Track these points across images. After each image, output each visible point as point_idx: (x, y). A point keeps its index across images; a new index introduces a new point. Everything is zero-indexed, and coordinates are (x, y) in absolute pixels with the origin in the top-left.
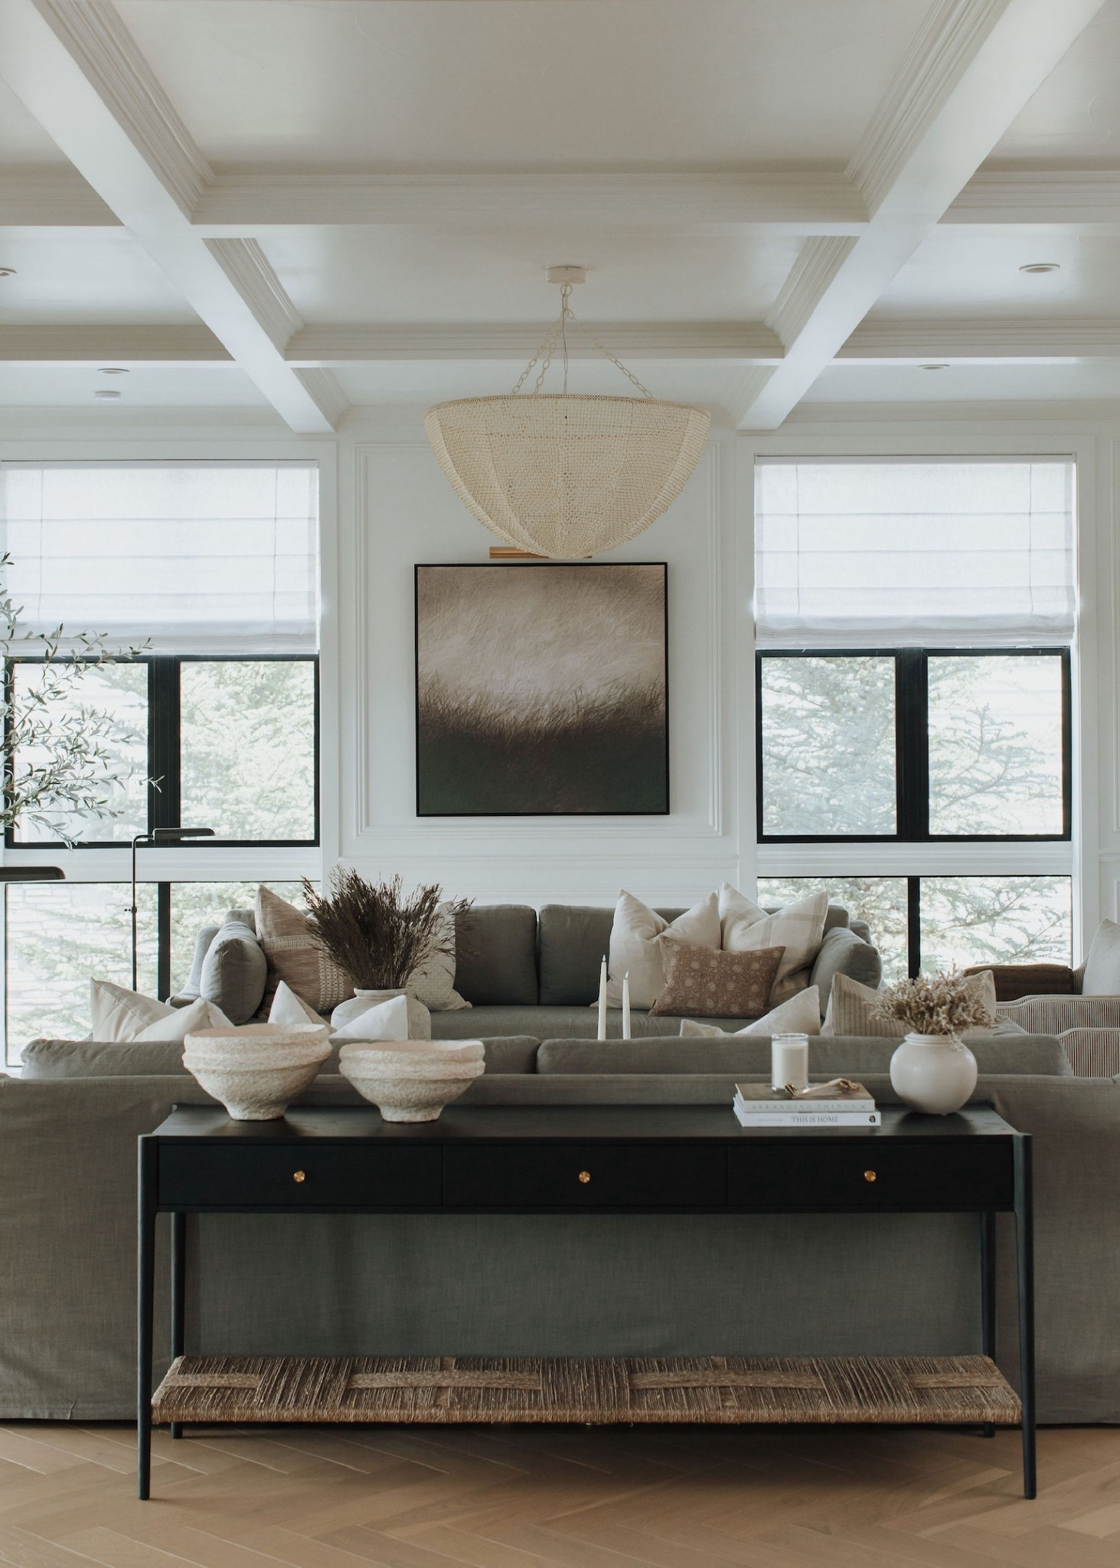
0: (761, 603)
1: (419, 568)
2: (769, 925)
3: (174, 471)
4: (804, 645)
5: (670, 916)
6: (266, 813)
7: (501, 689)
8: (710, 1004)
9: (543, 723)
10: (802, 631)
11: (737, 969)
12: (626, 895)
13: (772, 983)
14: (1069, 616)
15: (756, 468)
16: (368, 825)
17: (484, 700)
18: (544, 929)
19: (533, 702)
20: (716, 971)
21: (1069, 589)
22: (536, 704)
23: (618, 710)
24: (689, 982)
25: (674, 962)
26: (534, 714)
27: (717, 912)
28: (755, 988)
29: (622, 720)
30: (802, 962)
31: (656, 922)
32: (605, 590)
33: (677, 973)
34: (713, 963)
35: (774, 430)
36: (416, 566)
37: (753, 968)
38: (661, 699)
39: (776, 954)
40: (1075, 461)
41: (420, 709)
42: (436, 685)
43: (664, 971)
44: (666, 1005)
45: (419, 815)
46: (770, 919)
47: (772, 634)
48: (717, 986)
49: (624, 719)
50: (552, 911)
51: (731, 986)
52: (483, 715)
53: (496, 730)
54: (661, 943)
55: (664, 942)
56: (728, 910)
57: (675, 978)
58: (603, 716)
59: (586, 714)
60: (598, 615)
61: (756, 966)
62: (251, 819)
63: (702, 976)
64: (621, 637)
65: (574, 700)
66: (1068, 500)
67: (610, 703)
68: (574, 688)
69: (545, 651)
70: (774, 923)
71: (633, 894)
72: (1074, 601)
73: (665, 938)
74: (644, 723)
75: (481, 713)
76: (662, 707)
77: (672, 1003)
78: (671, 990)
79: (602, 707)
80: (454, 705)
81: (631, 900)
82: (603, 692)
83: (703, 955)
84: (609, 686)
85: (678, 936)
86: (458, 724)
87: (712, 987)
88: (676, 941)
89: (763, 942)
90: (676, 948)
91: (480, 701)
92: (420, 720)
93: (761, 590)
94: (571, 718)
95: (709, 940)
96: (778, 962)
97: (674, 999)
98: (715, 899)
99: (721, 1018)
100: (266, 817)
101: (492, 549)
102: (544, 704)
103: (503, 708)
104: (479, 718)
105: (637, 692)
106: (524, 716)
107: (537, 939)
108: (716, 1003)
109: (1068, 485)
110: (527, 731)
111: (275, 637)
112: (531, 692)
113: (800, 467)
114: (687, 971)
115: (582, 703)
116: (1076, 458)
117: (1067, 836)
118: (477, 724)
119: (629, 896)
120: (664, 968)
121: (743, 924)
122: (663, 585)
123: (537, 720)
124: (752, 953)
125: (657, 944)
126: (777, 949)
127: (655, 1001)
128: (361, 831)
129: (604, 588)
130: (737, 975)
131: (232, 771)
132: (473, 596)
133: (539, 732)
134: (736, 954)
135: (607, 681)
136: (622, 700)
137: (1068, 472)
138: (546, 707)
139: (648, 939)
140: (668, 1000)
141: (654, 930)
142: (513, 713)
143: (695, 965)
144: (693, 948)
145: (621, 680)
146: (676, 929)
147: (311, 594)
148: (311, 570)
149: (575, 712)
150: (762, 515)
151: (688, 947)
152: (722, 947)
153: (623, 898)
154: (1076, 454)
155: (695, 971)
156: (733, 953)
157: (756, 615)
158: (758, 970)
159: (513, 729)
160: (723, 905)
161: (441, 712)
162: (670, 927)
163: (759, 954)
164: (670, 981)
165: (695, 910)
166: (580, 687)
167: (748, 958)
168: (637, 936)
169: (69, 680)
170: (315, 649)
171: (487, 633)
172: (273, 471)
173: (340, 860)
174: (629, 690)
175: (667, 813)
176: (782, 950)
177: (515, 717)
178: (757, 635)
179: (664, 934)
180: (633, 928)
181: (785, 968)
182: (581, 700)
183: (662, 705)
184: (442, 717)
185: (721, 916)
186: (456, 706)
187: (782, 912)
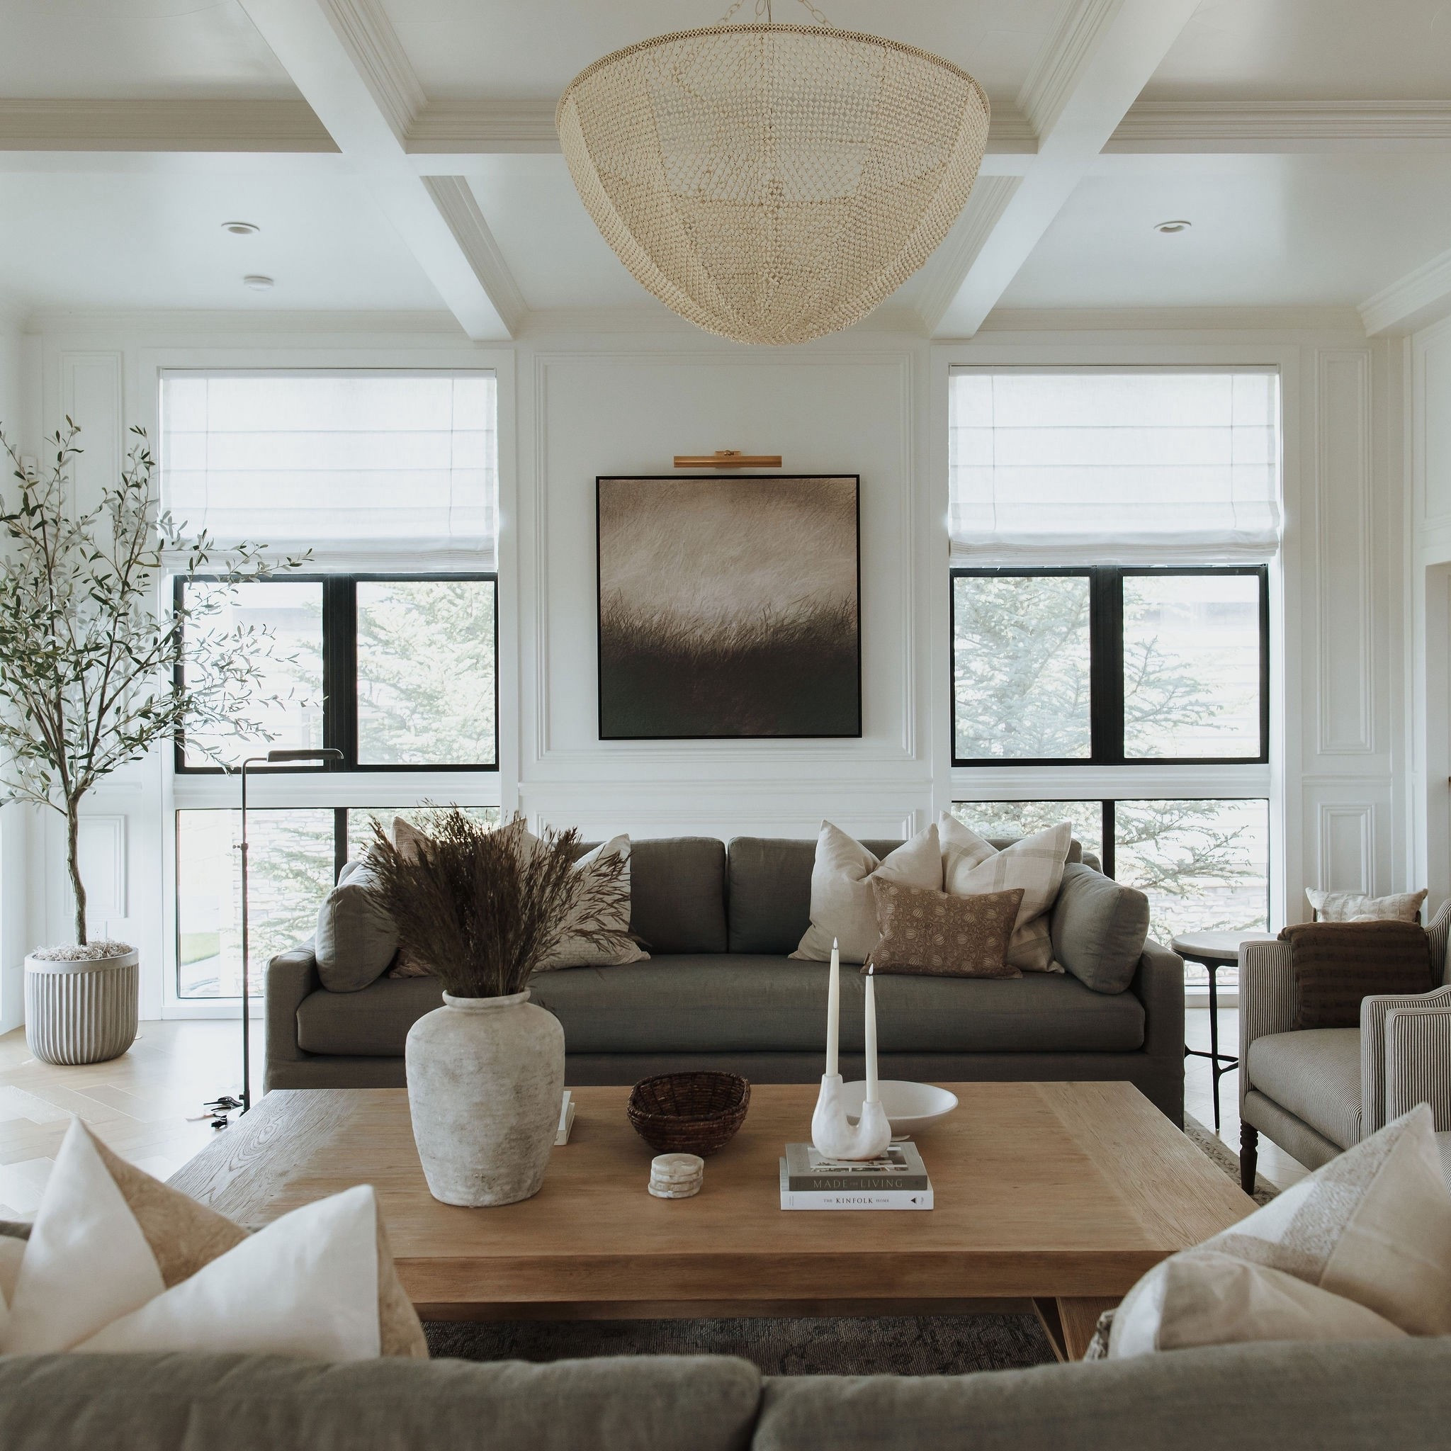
0: (956, 517)
1: (601, 481)
2: (1002, 864)
3: (345, 381)
4: (999, 563)
5: (882, 849)
6: (467, 740)
7: (687, 607)
8: (937, 961)
9: (731, 643)
10: (998, 547)
11: (970, 918)
12: (830, 827)
13: (1009, 934)
14: (1273, 532)
15: (951, 379)
16: (548, 749)
17: (669, 618)
18: (734, 865)
19: (720, 620)
20: (943, 921)
21: (1273, 504)
22: (723, 623)
23: (809, 629)
24: (911, 934)
25: (891, 908)
26: (721, 633)
27: (938, 846)
28: (991, 941)
29: (813, 639)
30: (1043, 907)
31: (865, 859)
32: (795, 504)
33: (896, 922)
34: (940, 911)
35: (969, 339)
36: (598, 478)
37: (988, 917)
38: (853, 618)
39: (1015, 898)
40: (1279, 373)
41: (603, 628)
42: (619, 603)
43: (879, 919)
44: (883, 961)
45: (601, 738)
46: (1003, 855)
47: (968, 550)
48: (945, 939)
49: (815, 637)
50: (744, 844)
51: (962, 939)
52: (668, 634)
53: (681, 650)
54: (874, 884)
55: (878, 884)
56: (949, 843)
57: (893, 928)
58: (792, 635)
59: (776, 632)
60: (787, 530)
61: (992, 914)
62: (456, 746)
63: (927, 927)
64: (812, 552)
65: (763, 618)
66: (1270, 412)
67: (800, 621)
68: (762, 606)
69: (732, 568)
70: (1009, 860)
71: (837, 826)
72: (1279, 516)
73: (878, 879)
74: (836, 642)
75: (666, 632)
76: (854, 626)
77: (891, 959)
78: (889, 943)
79: (792, 625)
80: (638, 624)
81: (835, 833)
82: (792, 611)
83: (927, 901)
84: (799, 604)
85: (893, 876)
86: (642, 644)
87: (939, 939)
88: (892, 883)
89: (997, 882)
90: (893, 891)
91: (665, 619)
92: (603, 639)
93: (956, 506)
94: (759, 637)
95: (929, 880)
96: (1016, 908)
97: (893, 954)
98: (934, 830)
99: (951, 977)
100: (469, 744)
101: (676, 458)
102: (731, 623)
103: (689, 627)
104: (664, 637)
105: (828, 610)
106: (711, 635)
107: (726, 874)
108: (945, 959)
109: (1270, 398)
110: (714, 651)
111: (452, 554)
112: (718, 611)
113: (996, 377)
114: (908, 920)
115: (771, 622)
116: (1280, 368)
117: (1264, 758)
118: (661, 645)
119: (833, 827)
120: (878, 915)
121: (970, 861)
122: (855, 498)
123: (725, 639)
124: (986, 897)
125: (870, 885)
126: (1015, 891)
127: (869, 955)
128: (542, 755)
129: (794, 502)
130: (969, 925)
131: (441, 702)
132: (657, 510)
133: (727, 652)
134: (967, 898)
135: (797, 599)
136: (813, 618)
137: (1271, 384)
138: (734, 625)
139: (858, 880)
140: (885, 955)
141: (864, 868)
142: (699, 632)
143: (918, 913)
144: (913, 891)
145: (812, 598)
146: (890, 866)
147: (489, 509)
148: (489, 484)
149: (763, 630)
150: (956, 428)
151: (908, 889)
152: (944, 888)
153: (826, 830)
154: (1279, 364)
155: (917, 920)
156: (962, 898)
157: (950, 533)
158: (995, 920)
159: (700, 649)
160: (943, 837)
161: (624, 630)
162: (882, 865)
163: (994, 898)
164: (888, 932)
165: (911, 842)
166: (769, 605)
167: (981, 904)
168: (845, 877)
169: (222, 593)
170: (494, 567)
171: (672, 548)
172: (449, 381)
173: (519, 785)
174: (820, 607)
175: (859, 735)
176: (1021, 892)
177: (701, 636)
178: (952, 550)
179: (877, 873)
180: (839, 866)
181: (1024, 915)
182: (770, 618)
183: (854, 623)
184: (625, 637)
185: (942, 850)
186: (640, 624)
187: (1017, 847)
